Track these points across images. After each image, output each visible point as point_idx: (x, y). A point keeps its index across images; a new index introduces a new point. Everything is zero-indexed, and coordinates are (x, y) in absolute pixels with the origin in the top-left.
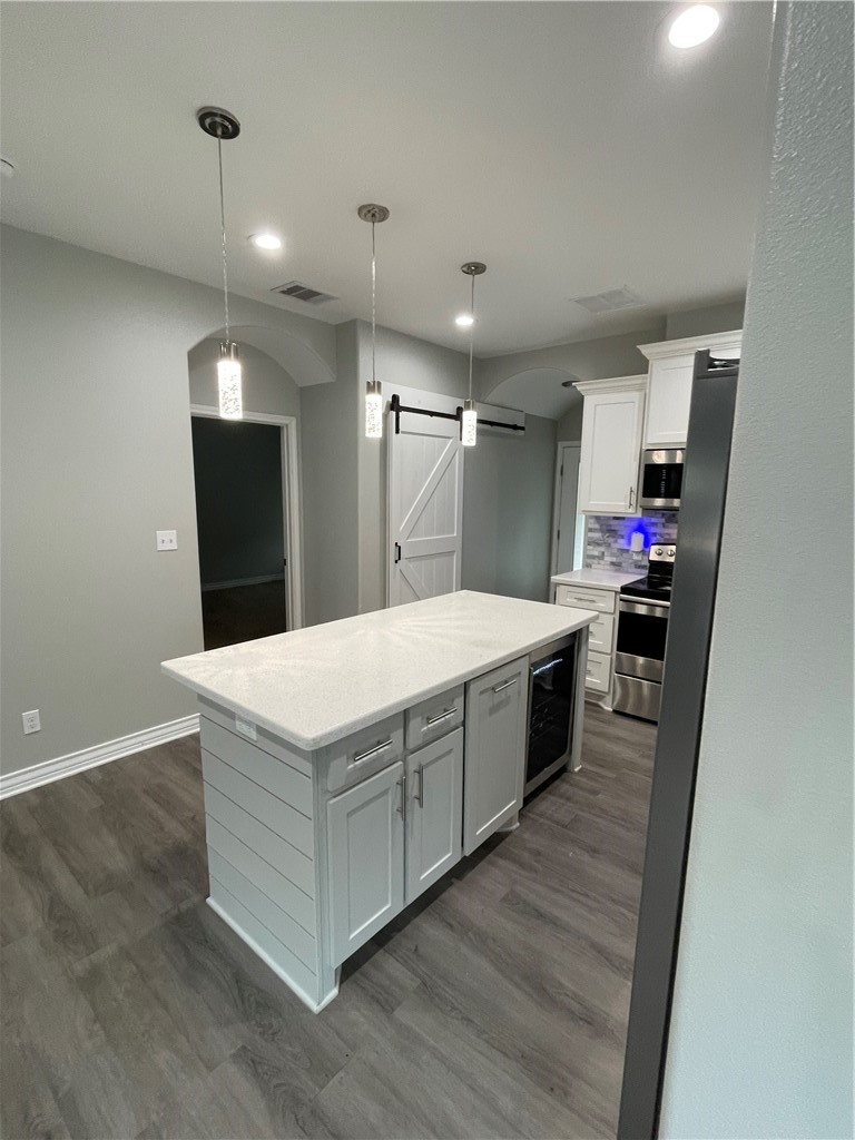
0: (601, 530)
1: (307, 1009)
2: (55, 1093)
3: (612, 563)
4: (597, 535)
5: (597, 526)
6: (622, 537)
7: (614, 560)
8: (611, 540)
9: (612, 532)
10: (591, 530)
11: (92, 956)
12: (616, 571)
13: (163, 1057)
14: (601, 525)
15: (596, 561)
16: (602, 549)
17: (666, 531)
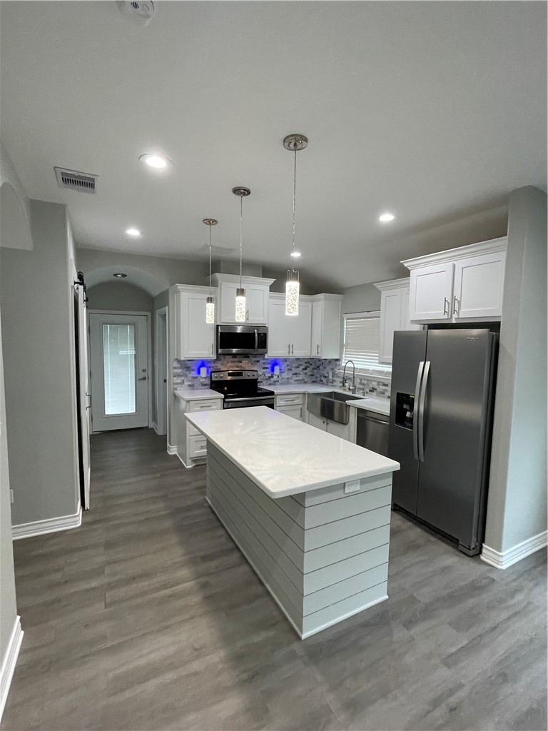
0: (181, 368)
1: (386, 601)
2: (430, 712)
3: (189, 386)
4: (179, 371)
5: (179, 366)
6: (193, 370)
7: (190, 383)
8: (188, 372)
9: (188, 368)
10: (175, 368)
11: (333, 711)
12: (193, 389)
13: (408, 659)
14: (181, 365)
15: (179, 386)
16: (183, 378)
17: (215, 365)
